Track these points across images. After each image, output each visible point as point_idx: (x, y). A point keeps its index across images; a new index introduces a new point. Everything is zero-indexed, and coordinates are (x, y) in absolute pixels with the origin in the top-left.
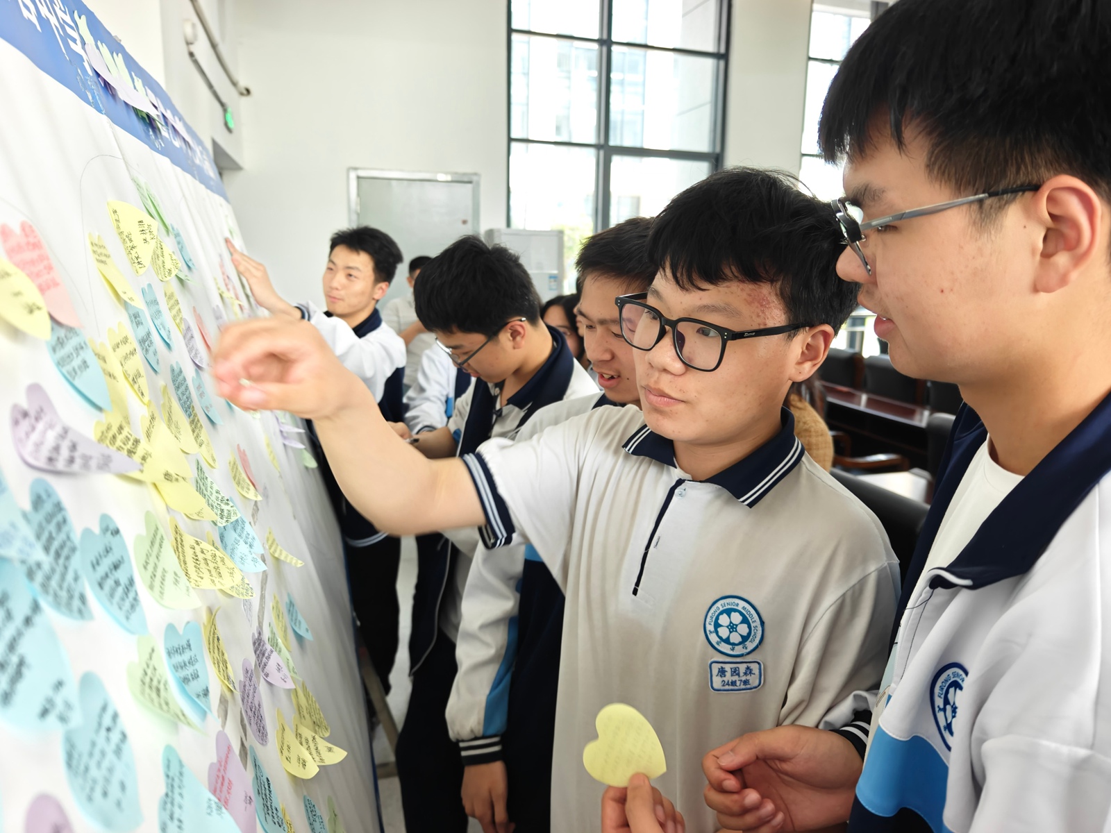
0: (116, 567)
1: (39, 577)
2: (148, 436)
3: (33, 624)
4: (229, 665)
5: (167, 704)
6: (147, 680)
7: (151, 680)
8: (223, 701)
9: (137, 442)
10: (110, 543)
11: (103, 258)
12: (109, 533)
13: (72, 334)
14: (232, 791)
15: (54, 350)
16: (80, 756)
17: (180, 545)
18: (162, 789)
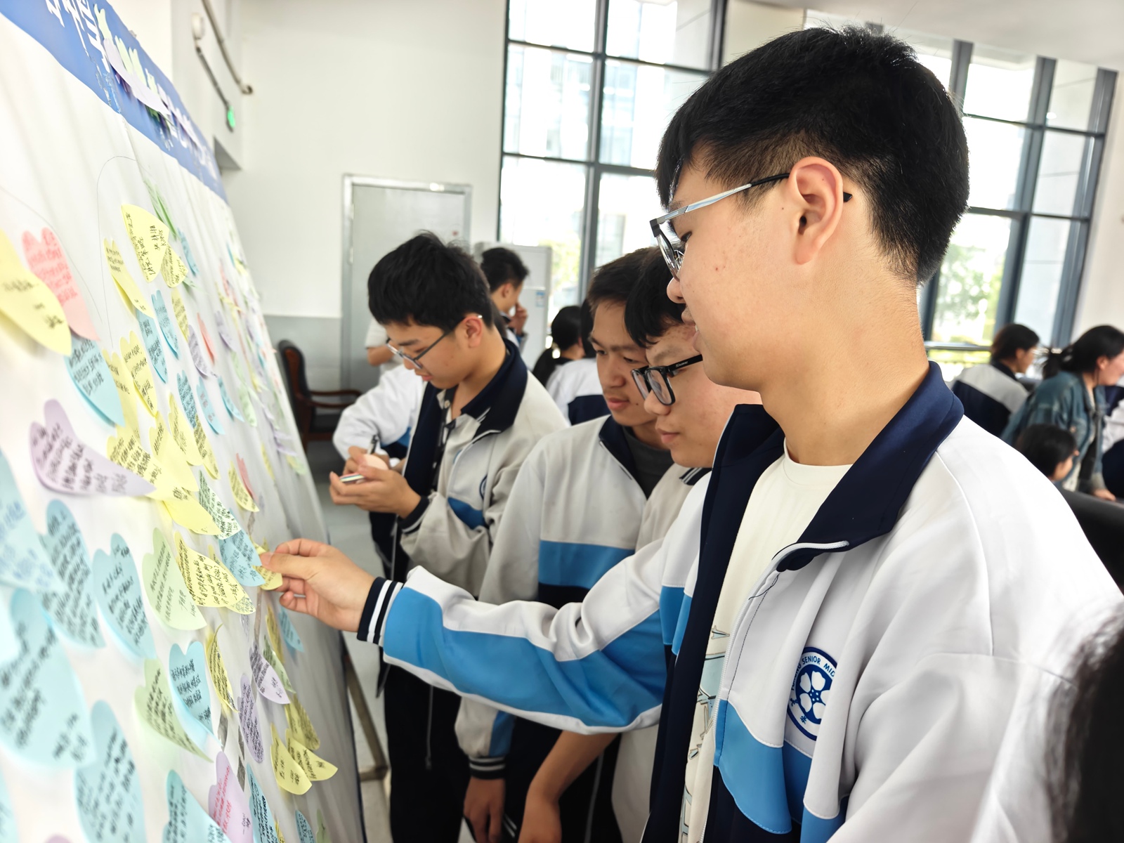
0: (125, 588)
1: (54, 605)
2: (156, 449)
3: (48, 655)
4: (228, 683)
5: (172, 729)
6: (154, 705)
7: (157, 704)
8: (223, 721)
9: (147, 457)
10: (120, 564)
11: (117, 265)
12: (120, 552)
13: (88, 346)
14: (231, 814)
15: (71, 364)
16: (90, 790)
17: (184, 561)
18: (166, 818)
